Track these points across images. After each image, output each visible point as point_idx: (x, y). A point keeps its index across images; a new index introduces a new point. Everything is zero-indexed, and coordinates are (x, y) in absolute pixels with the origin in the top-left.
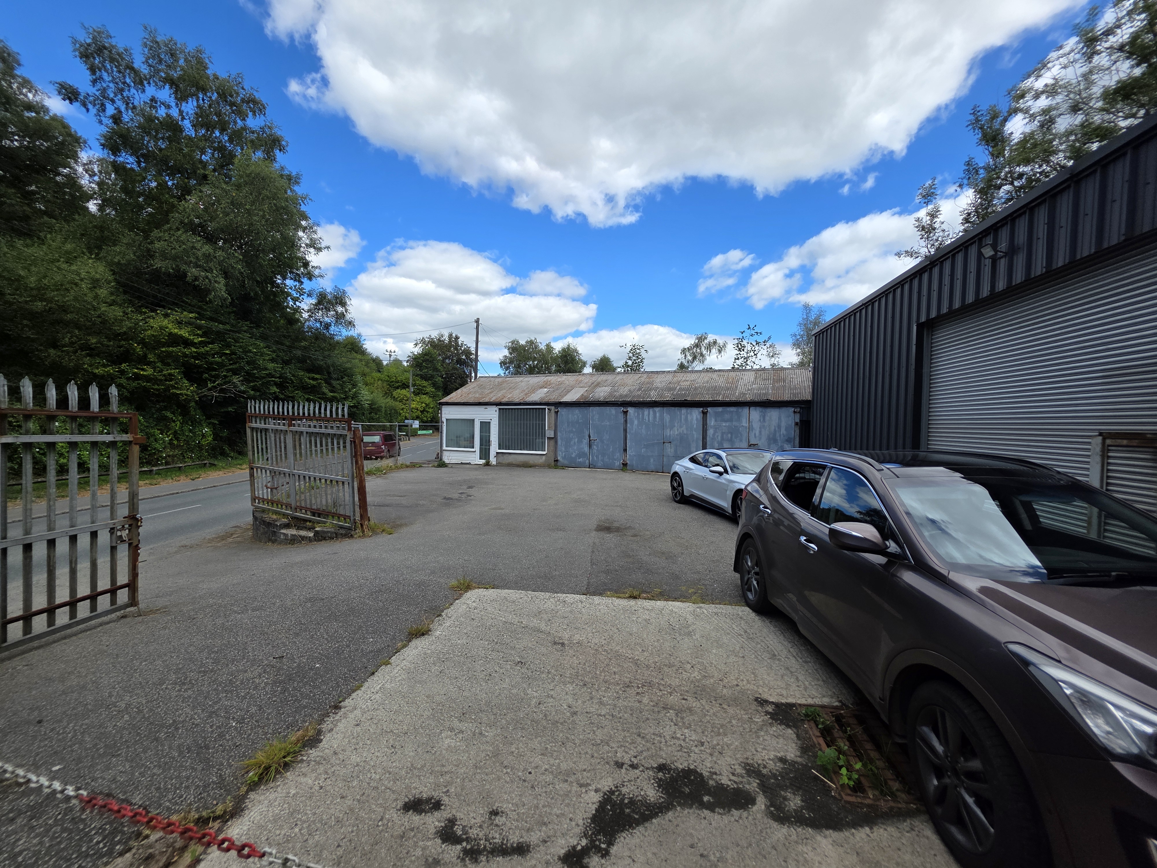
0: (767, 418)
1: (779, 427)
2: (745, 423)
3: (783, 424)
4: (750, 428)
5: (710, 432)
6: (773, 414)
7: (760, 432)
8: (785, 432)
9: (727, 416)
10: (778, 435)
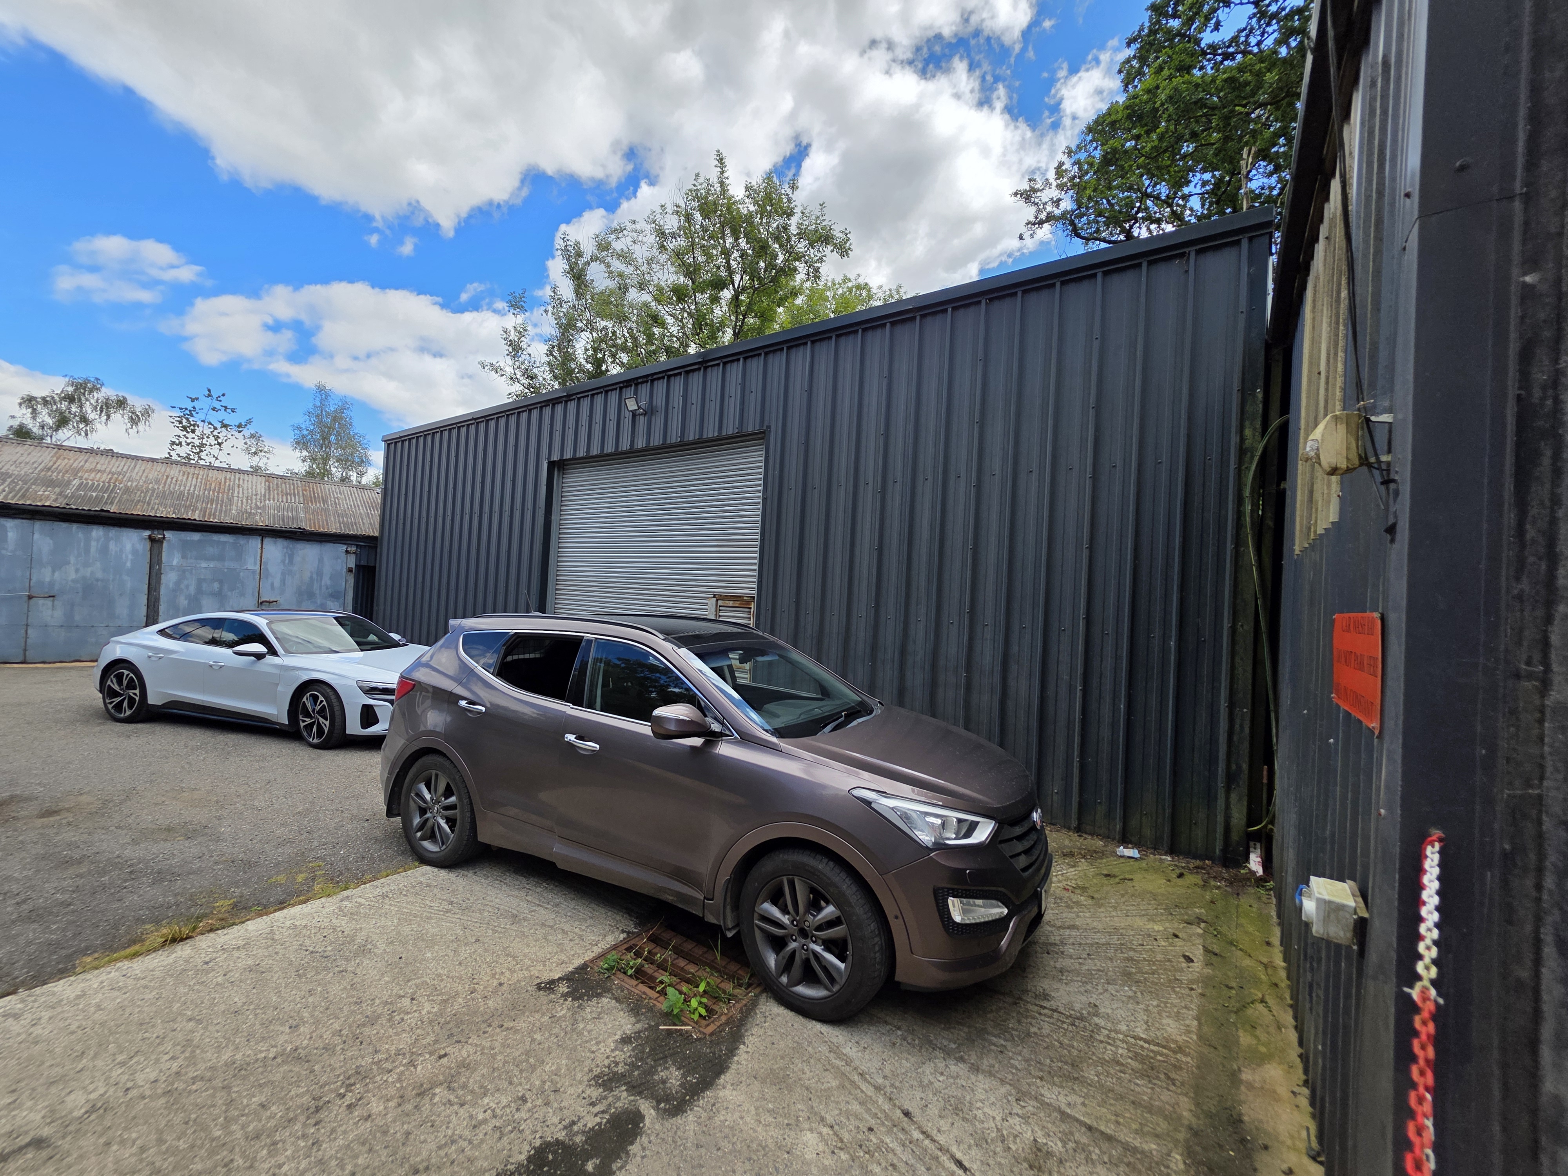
0: (297, 559)
1: (320, 573)
2: (252, 564)
3: (327, 570)
4: (262, 572)
5: (169, 579)
6: (309, 553)
7: (283, 581)
8: (329, 583)
9: (211, 550)
10: (316, 586)
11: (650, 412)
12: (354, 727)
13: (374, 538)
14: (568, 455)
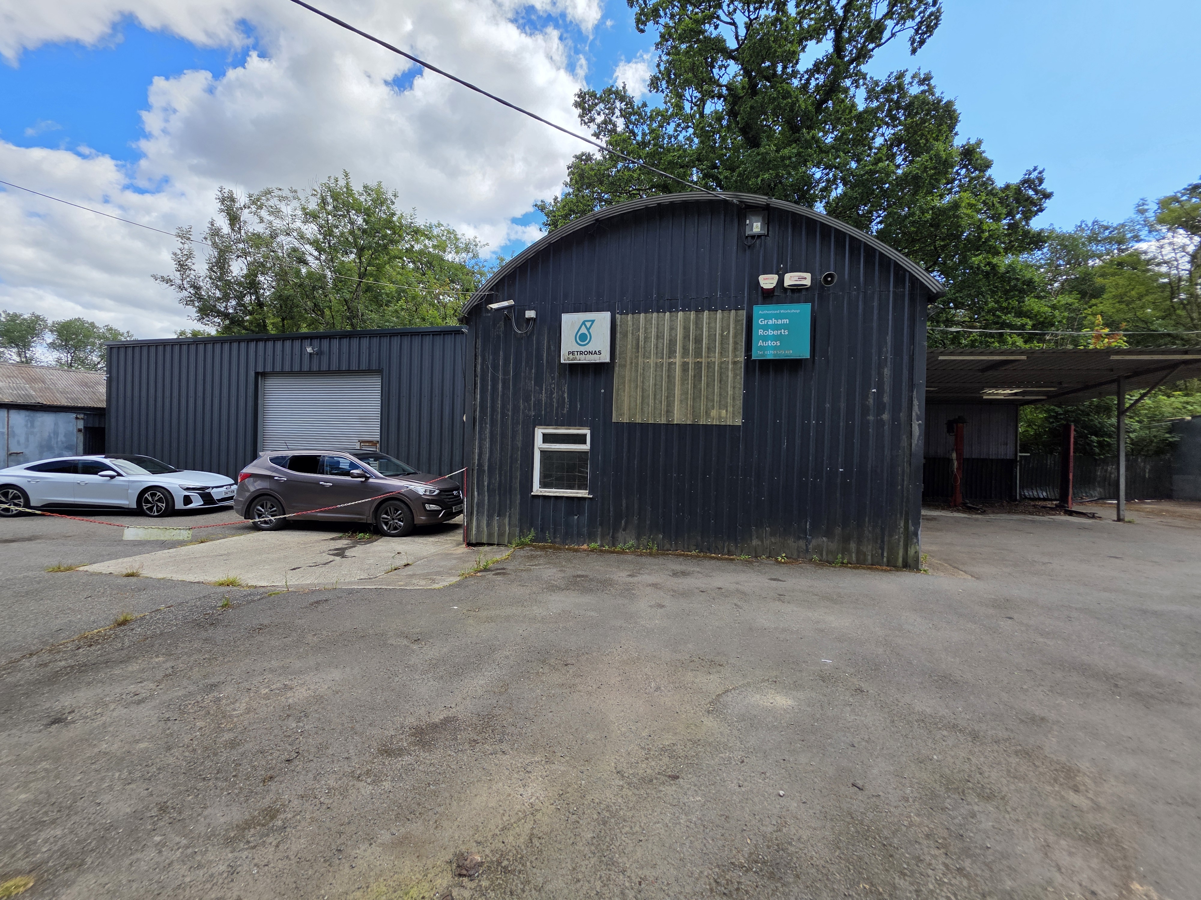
0: (37, 424)
1: (56, 433)
2: (1, 428)
3: (62, 430)
4: (10, 433)
6: (47, 420)
7: (27, 439)
10: (54, 441)
11: (320, 353)
12: (179, 505)
13: (103, 409)
14: (269, 369)
